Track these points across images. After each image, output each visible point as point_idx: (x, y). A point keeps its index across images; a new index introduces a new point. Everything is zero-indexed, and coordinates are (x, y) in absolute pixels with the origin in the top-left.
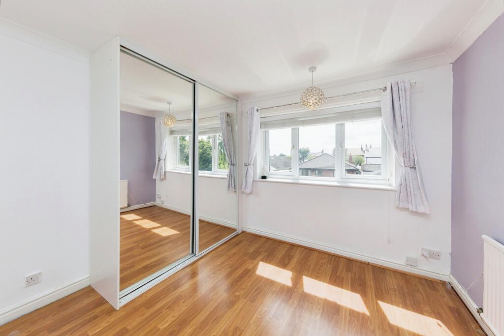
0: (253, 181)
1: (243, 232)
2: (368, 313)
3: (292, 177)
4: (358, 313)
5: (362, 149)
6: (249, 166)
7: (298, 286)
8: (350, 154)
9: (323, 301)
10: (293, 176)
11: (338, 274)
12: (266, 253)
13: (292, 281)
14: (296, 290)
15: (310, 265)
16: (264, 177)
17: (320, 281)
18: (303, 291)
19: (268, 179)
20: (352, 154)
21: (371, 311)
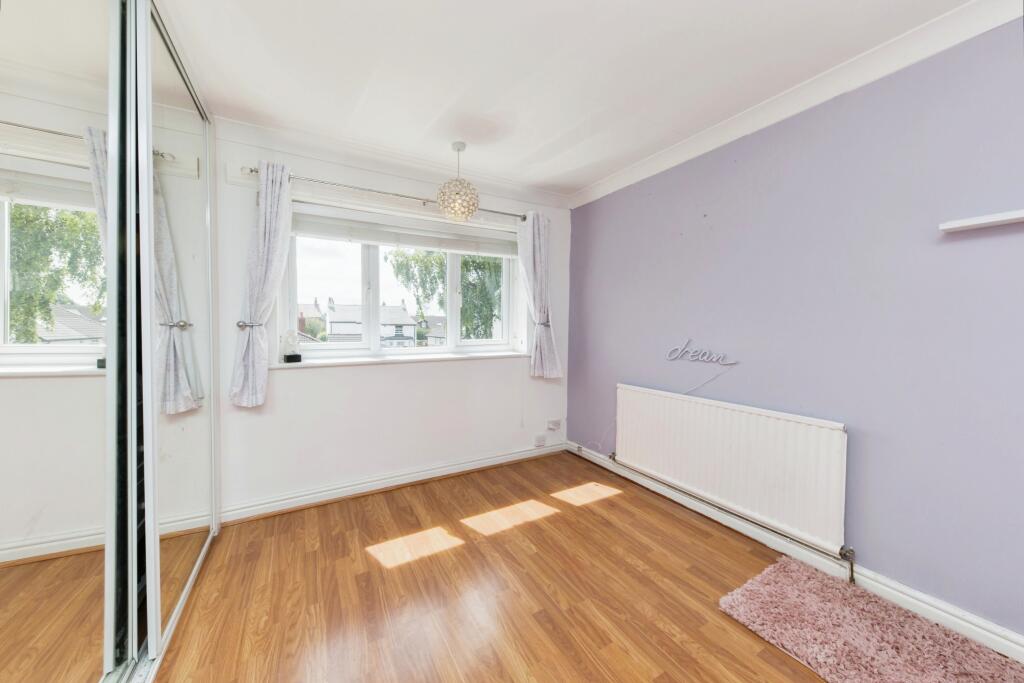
0: (270, 369)
1: (224, 527)
2: (557, 511)
3: (368, 352)
4: (552, 516)
5: (316, 305)
6: (256, 328)
7: (471, 535)
8: (302, 314)
9: (516, 531)
10: (369, 349)
11: (491, 493)
12: (357, 531)
13: (456, 536)
14: (476, 542)
15: (450, 504)
16: (293, 358)
17: (484, 512)
18: (485, 537)
19: (304, 362)
20: (305, 316)
21: (557, 507)
